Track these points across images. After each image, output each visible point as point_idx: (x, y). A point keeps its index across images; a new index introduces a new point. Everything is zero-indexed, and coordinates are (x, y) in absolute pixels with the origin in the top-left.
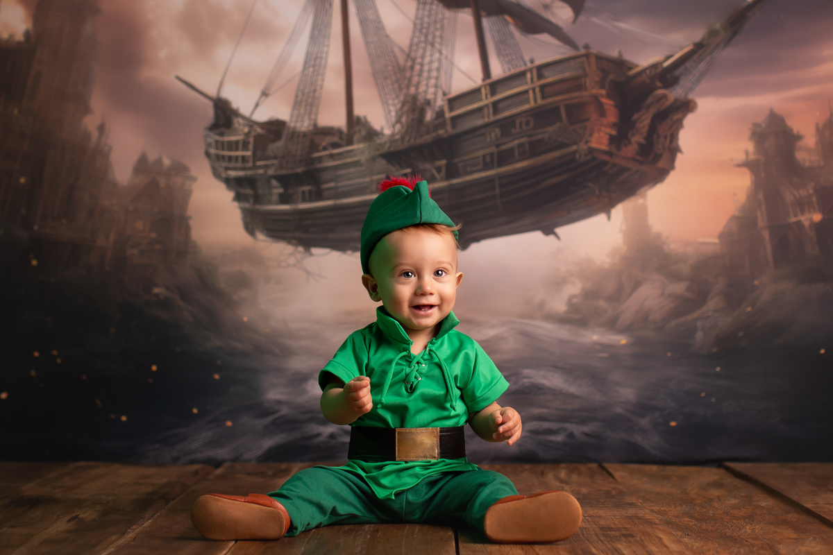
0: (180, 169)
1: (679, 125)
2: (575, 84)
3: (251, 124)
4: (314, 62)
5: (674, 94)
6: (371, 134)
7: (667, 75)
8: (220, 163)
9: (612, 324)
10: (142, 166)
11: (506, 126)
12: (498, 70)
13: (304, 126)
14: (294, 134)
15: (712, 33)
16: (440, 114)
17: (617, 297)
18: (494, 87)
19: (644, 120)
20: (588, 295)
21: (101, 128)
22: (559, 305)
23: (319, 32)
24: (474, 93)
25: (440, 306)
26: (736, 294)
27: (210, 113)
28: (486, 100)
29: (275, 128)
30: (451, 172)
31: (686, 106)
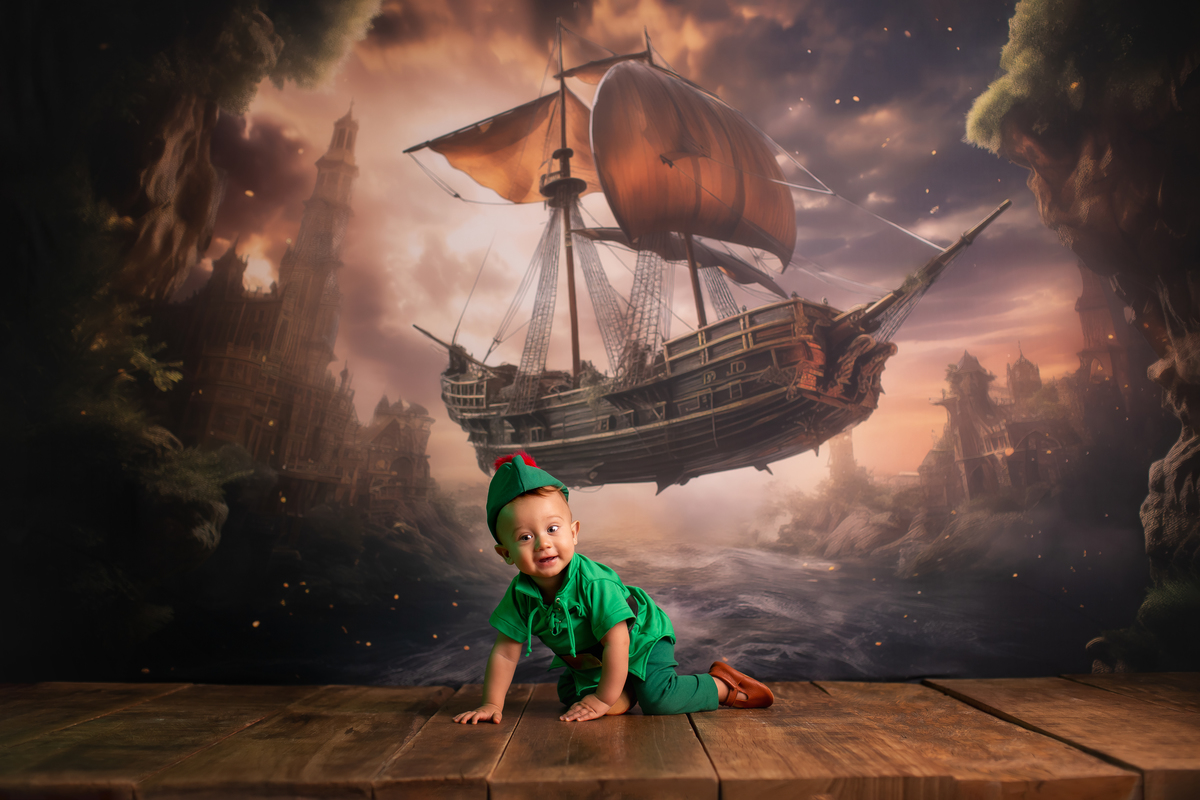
0: (418, 411)
1: (881, 366)
2: (785, 329)
3: (485, 369)
4: (542, 311)
5: (876, 338)
6: (597, 378)
7: (870, 321)
8: (456, 406)
9: (821, 552)
10: (383, 409)
11: (721, 369)
12: (713, 317)
13: (534, 370)
14: (525, 378)
15: (911, 282)
16: (660, 358)
17: (825, 527)
18: (709, 333)
19: (848, 363)
20: (799, 525)
21: (345, 374)
22: (772, 535)
23: (546, 283)
24: (691, 339)
25: (559, 556)
26: (935, 522)
27: (447, 359)
28: (702, 345)
29: (507, 373)
30: (671, 412)
31: (888, 349)
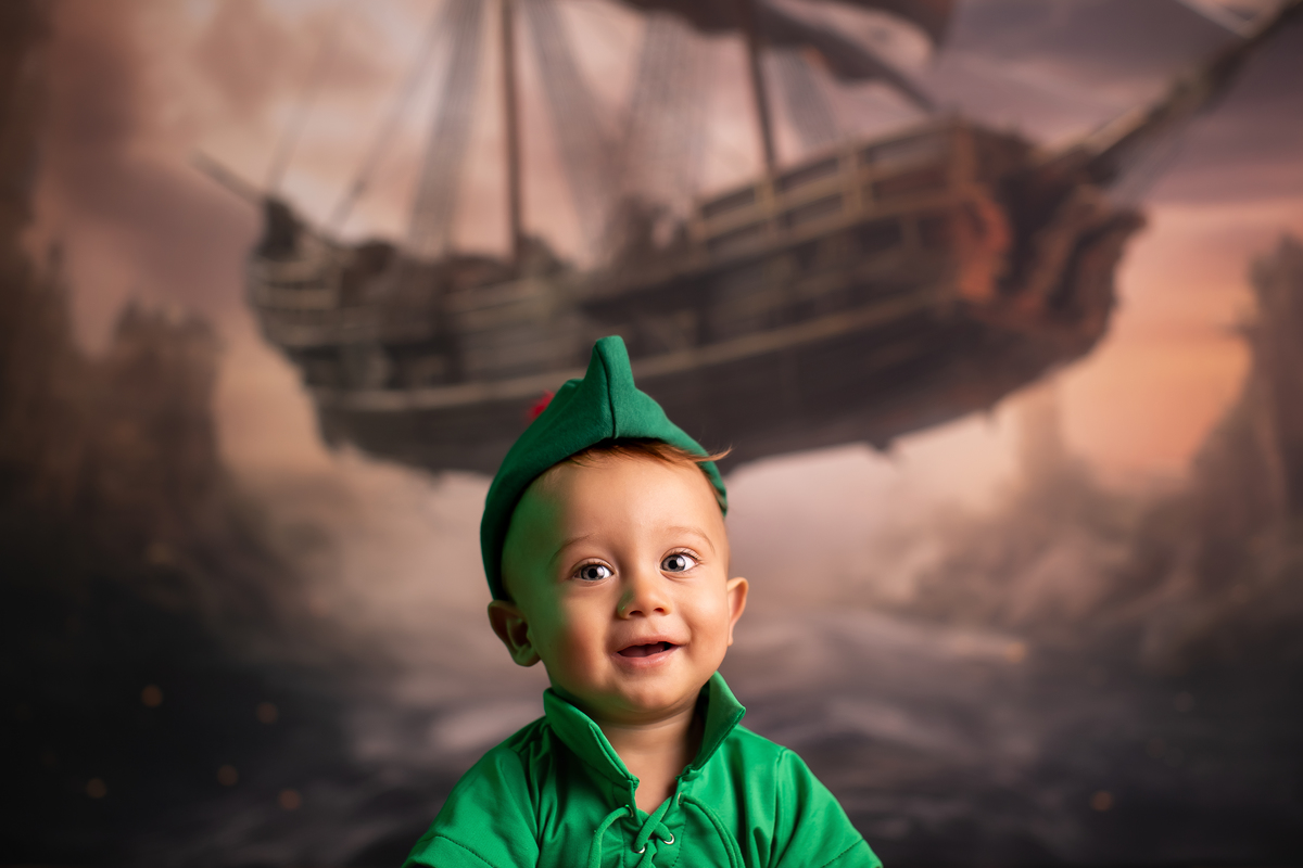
0: (199, 329)
2: (931, 178)
3: (331, 245)
4: (450, 132)
5: (1111, 199)
6: (554, 267)
7: (1099, 166)
8: (274, 319)
9: (995, 620)
10: (131, 323)
11: (805, 254)
13: (429, 248)
14: (414, 269)
15: (1180, 92)
16: (682, 233)
17: (1007, 568)
18: (784, 180)
19: (1056, 247)
20: (957, 566)
21: (56, 253)
22: (899, 583)
23: (460, 76)
24: (741, 196)
25: (688, 647)
26: (1219, 564)
28: (768, 205)
29: (376, 255)
30: (704, 336)
31: (1130, 223)
